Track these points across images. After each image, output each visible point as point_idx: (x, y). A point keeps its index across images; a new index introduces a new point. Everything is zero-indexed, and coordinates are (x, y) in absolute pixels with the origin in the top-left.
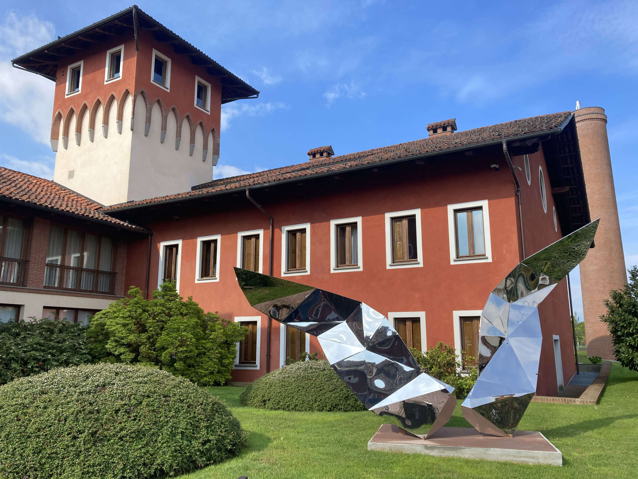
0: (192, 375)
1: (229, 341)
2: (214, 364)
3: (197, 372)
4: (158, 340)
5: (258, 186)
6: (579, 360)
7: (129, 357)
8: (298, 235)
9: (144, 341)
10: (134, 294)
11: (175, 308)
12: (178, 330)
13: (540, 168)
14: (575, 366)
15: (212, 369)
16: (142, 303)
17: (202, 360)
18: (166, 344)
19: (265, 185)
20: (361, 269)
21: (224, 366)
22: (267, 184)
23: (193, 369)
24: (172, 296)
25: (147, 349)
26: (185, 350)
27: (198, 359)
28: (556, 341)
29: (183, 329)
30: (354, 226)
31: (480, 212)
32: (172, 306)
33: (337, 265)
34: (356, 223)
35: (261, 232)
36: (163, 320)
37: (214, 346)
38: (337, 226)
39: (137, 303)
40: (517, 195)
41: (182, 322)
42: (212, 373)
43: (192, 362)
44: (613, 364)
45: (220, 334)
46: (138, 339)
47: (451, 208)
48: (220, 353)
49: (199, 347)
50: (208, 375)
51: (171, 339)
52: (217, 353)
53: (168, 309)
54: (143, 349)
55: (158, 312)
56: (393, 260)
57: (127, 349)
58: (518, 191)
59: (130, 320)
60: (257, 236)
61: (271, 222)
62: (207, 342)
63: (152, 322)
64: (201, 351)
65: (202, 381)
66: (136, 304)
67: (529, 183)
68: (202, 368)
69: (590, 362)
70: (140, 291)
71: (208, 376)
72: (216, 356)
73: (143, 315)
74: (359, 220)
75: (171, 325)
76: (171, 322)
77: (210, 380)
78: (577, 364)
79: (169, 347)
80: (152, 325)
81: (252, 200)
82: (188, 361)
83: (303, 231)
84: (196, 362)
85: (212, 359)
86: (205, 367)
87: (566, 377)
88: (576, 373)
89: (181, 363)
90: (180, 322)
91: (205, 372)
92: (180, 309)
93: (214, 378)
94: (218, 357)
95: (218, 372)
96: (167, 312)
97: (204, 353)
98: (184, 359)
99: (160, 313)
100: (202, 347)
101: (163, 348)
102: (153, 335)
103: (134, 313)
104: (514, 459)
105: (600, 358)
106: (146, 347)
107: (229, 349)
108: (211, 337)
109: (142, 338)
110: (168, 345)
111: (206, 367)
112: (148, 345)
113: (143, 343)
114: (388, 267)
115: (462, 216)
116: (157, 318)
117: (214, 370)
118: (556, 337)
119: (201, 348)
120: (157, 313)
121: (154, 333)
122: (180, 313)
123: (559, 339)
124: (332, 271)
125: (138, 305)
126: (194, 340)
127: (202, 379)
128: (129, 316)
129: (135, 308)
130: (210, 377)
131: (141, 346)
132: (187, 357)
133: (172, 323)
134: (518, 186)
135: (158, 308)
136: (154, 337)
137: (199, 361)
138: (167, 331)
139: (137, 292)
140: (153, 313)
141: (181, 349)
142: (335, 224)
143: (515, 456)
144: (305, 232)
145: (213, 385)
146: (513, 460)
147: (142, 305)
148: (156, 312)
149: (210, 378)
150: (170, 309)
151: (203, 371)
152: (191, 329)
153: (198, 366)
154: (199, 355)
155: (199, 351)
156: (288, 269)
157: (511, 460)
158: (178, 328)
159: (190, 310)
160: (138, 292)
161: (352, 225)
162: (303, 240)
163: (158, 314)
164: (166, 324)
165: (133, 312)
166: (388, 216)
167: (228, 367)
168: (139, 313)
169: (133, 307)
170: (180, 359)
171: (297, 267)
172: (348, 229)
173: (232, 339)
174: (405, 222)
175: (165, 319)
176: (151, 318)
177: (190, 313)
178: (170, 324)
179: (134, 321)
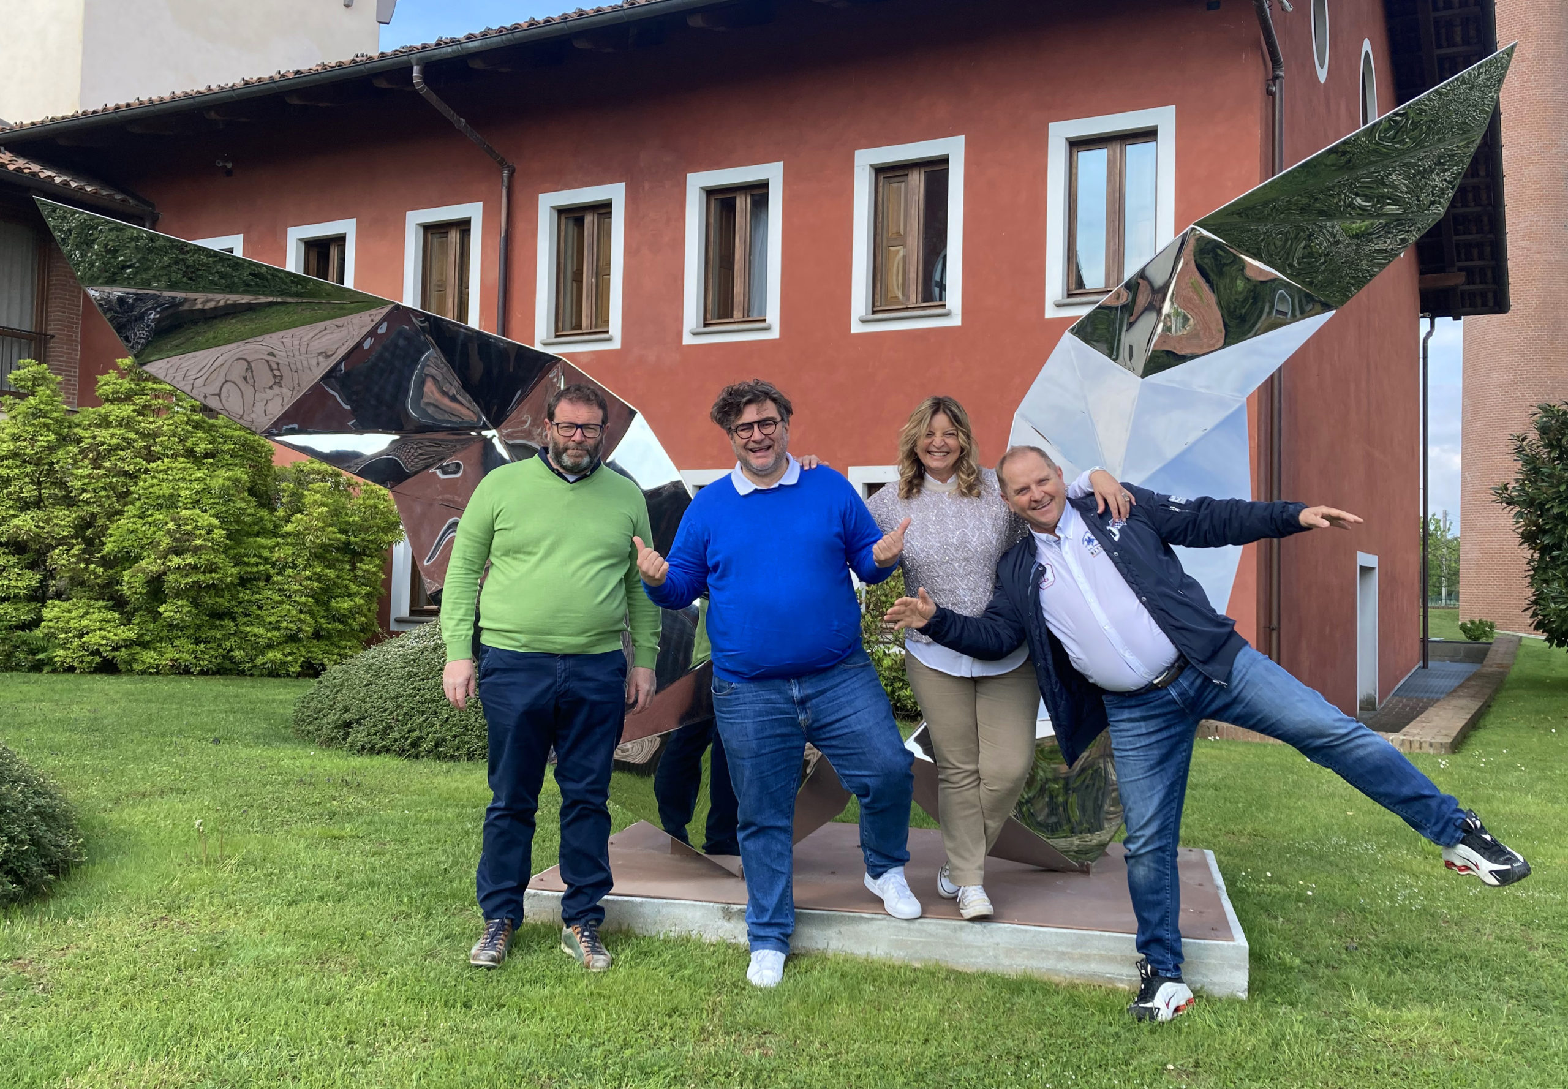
0: (228, 644)
1: (356, 543)
2: (301, 612)
3: (243, 635)
4: (110, 532)
5: (449, 49)
6: (1430, 632)
7: (20, 584)
8: (589, 219)
9: (65, 534)
10: (30, 384)
11: (169, 433)
12: (171, 502)
13: (1367, 46)
14: (1417, 647)
15: (291, 625)
16: (55, 415)
17: (258, 596)
18: (136, 544)
19: (470, 45)
20: (775, 334)
21: (334, 619)
22: (476, 44)
23: (232, 624)
24: (156, 397)
25: (73, 560)
26: (190, 564)
27: (246, 595)
28: (1366, 570)
29: (189, 501)
30: (759, 192)
31: (1149, 146)
32: (160, 427)
33: (705, 319)
34: (764, 185)
35: (473, 211)
36: (126, 468)
37: (298, 555)
38: (710, 192)
39: (37, 413)
40: (1270, 93)
41: (188, 478)
42: (293, 638)
43: (224, 602)
44: (1523, 642)
45: (318, 519)
46: (44, 528)
47: (1060, 132)
48: (319, 578)
49: (248, 556)
50: (279, 644)
51: (152, 529)
52: (309, 578)
53: (143, 435)
54: (59, 558)
55: (110, 445)
56: (874, 305)
57: (13, 559)
58: (1276, 78)
59: (17, 467)
60: (464, 226)
61: (505, 179)
62: (278, 544)
63: (90, 474)
64: (255, 569)
65: (260, 660)
66: (35, 416)
67: (1322, 75)
68: (260, 621)
69: (1462, 637)
70: (49, 375)
71: (281, 647)
72: (306, 588)
73: (60, 454)
74: (773, 173)
75: (152, 486)
76: (153, 477)
77: (290, 658)
78: (1425, 640)
79: (145, 554)
80: (89, 483)
81: (434, 99)
82: (207, 600)
83: (603, 209)
84: (240, 603)
85: (290, 596)
86: (269, 619)
87: (1386, 676)
88: (1421, 664)
89: (179, 603)
90: (183, 479)
91: (269, 635)
92: (187, 438)
93: (304, 654)
94: (311, 589)
95: (317, 635)
96: (140, 444)
97: (268, 579)
98: (191, 593)
99: (118, 447)
100: (260, 557)
101: (127, 559)
102: (94, 516)
103: (25, 443)
104: (1060, 966)
105: (1492, 626)
106: (72, 552)
107: (354, 568)
108: (289, 528)
109: (57, 525)
110: (142, 548)
111: (272, 619)
112: (77, 547)
113: (62, 541)
114: (856, 328)
115: (1094, 162)
116: (108, 464)
117: (300, 630)
118: (1366, 559)
119: (253, 560)
120: (105, 446)
121: (95, 509)
122: (186, 451)
123: (1376, 565)
124: (688, 340)
125: (42, 420)
126: (219, 534)
127: (263, 655)
128: (14, 455)
129: (29, 429)
130: (288, 650)
131: (55, 548)
132: (200, 586)
133: (155, 481)
134: (1276, 62)
135: (111, 431)
136: (100, 522)
137: (249, 601)
138: (138, 504)
139: (38, 380)
140: (93, 447)
141: (176, 560)
142: (702, 188)
143: (1063, 953)
144: (609, 214)
145: (299, 675)
146: (1057, 972)
147: (56, 420)
148: (103, 444)
149: (290, 654)
150: (154, 435)
151: (262, 631)
152: (217, 500)
153: (246, 615)
154: (244, 581)
155: (249, 569)
156: (557, 330)
157: (1048, 970)
158: (171, 496)
159: (225, 442)
160: (44, 378)
161: (754, 192)
162: (605, 235)
163: (109, 451)
164: (136, 484)
165: (25, 440)
166: (866, 159)
167: (350, 621)
168: (44, 444)
169: (25, 425)
170: (179, 593)
171: (584, 325)
172: (743, 204)
173: (363, 540)
174: (917, 180)
175: (132, 467)
176: (87, 462)
177: (225, 452)
178: (150, 481)
179: (29, 469)
